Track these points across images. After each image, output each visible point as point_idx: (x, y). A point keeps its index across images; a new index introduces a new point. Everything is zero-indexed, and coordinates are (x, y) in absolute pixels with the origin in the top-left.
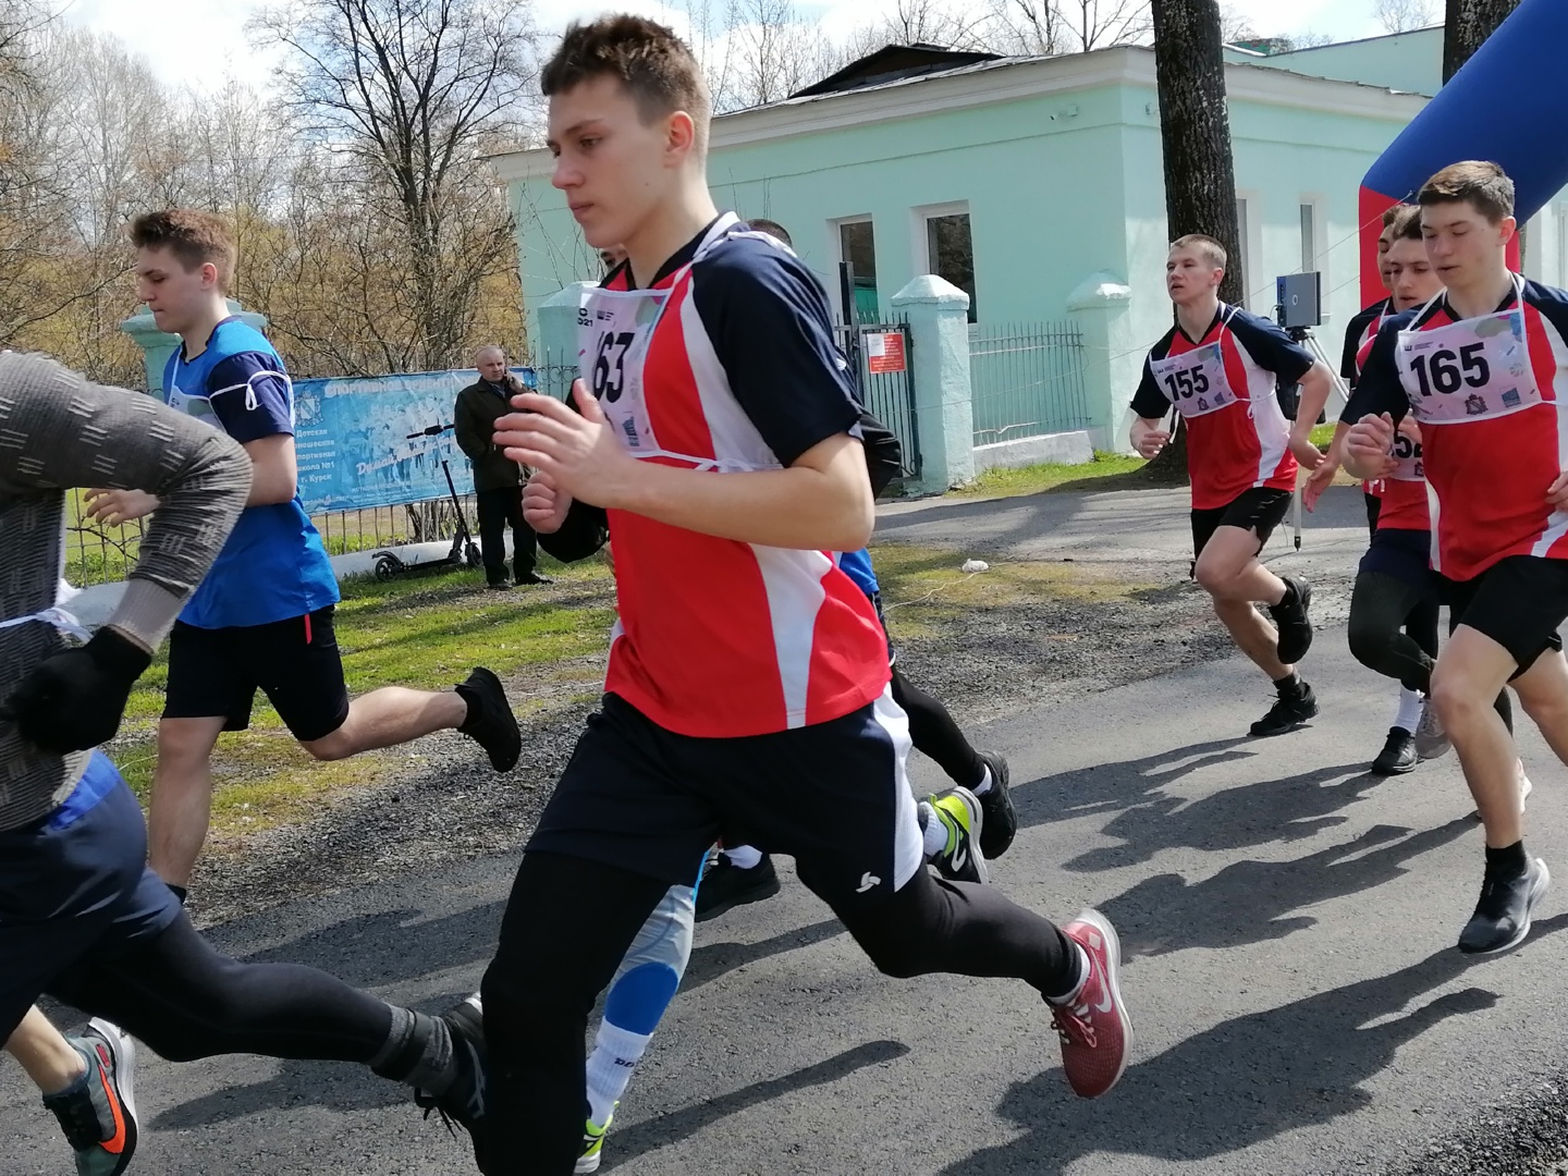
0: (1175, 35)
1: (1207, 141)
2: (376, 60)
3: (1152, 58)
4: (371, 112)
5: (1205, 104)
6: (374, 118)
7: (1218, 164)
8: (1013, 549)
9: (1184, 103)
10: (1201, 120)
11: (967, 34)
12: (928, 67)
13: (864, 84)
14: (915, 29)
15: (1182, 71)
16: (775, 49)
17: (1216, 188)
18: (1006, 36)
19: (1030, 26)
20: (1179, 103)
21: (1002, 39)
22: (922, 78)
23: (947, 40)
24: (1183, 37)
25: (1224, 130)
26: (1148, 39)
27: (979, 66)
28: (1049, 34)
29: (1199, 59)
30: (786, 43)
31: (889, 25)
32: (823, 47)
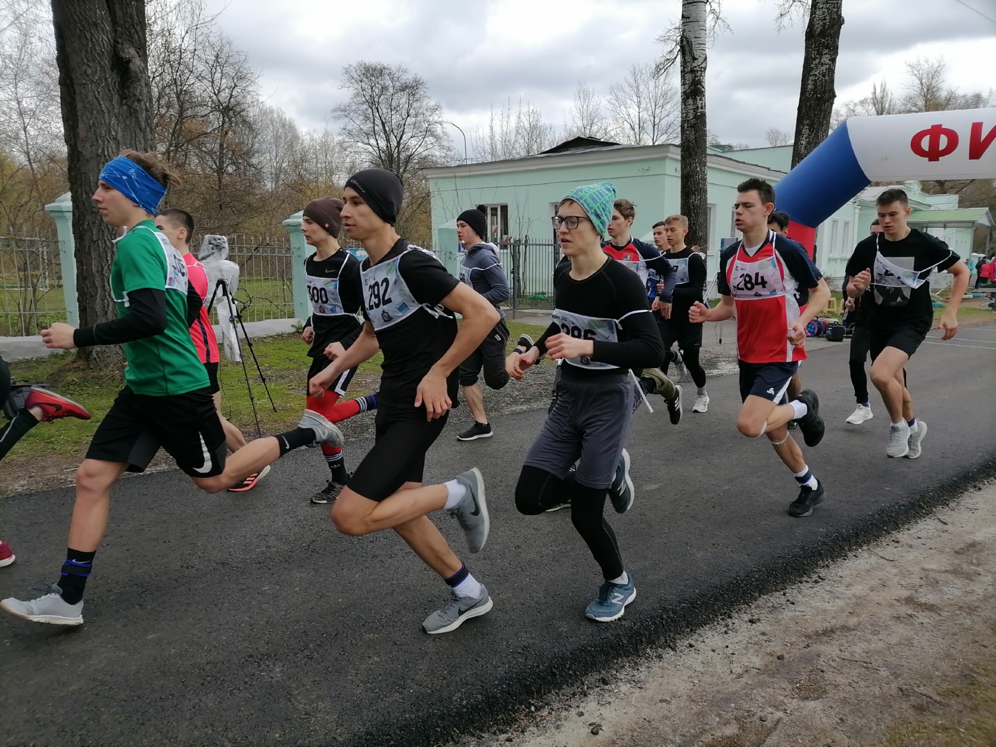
0: (689, 141)
1: (698, 184)
2: (381, 127)
3: (680, 149)
4: (378, 147)
5: (698, 169)
6: (379, 150)
9: (690, 168)
10: (696, 175)
12: (592, 146)
13: (567, 151)
15: (690, 155)
18: (622, 136)
19: (632, 133)
20: (688, 167)
23: (600, 136)
24: (692, 142)
25: (705, 180)
26: (678, 141)
27: (612, 147)
28: (640, 137)
29: (698, 151)
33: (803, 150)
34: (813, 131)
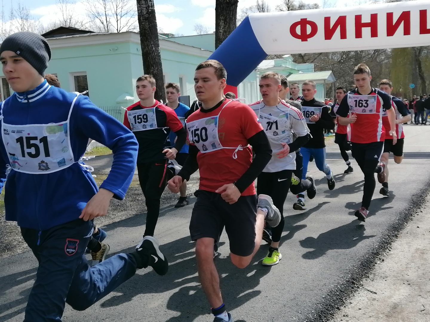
0: (145, 30)
1: (155, 59)
3: (139, 36)
5: (154, 49)
7: (158, 65)
8: (103, 171)
9: (148, 48)
10: (153, 53)
11: (84, 26)
12: (73, 33)
13: (53, 37)
14: (68, 24)
15: (147, 39)
16: (25, 26)
17: (158, 72)
18: (95, 28)
19: (102, 25)
20: (147, 48)
21: (94, 28)
22: (72, 36)
23: (78, 27)
24: (147, 30)
25: (160, 56)
26: (137, 30)
27: (88, 34)
28: (107, 28)
29: (152, 37)
30: (29, 24)
31: (60, 22)
32: (40, 26)
33: (221, 36)
34: (227, 24)
